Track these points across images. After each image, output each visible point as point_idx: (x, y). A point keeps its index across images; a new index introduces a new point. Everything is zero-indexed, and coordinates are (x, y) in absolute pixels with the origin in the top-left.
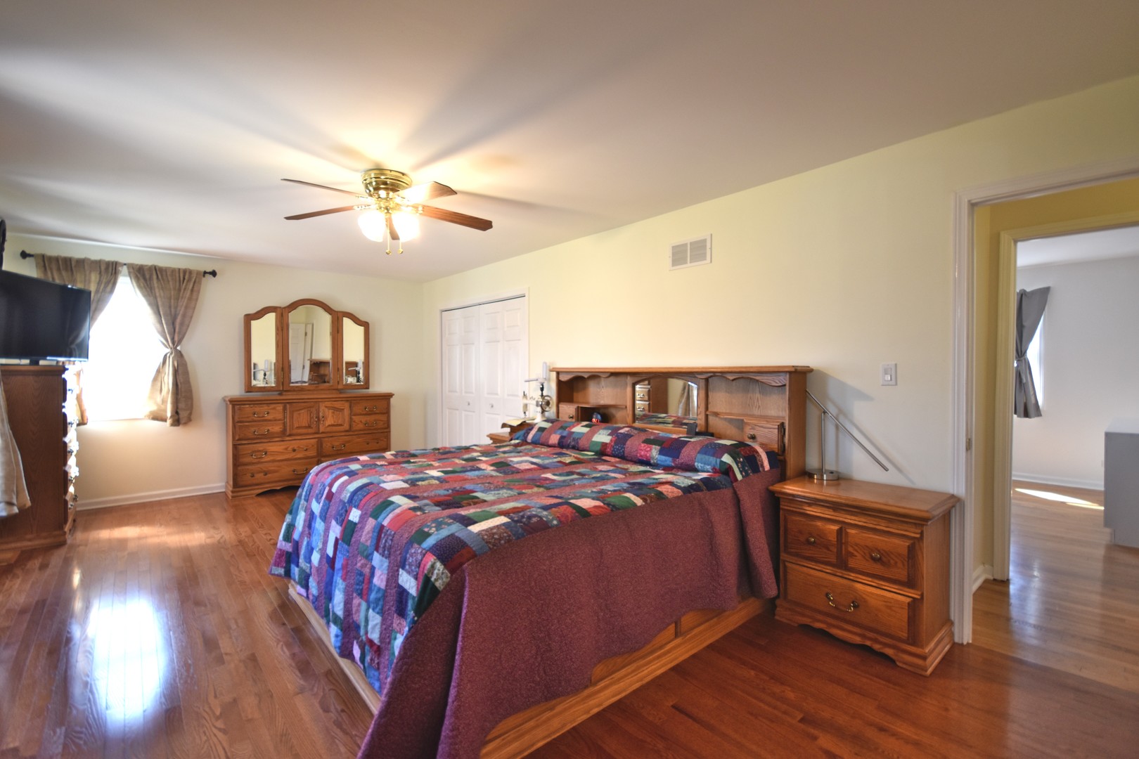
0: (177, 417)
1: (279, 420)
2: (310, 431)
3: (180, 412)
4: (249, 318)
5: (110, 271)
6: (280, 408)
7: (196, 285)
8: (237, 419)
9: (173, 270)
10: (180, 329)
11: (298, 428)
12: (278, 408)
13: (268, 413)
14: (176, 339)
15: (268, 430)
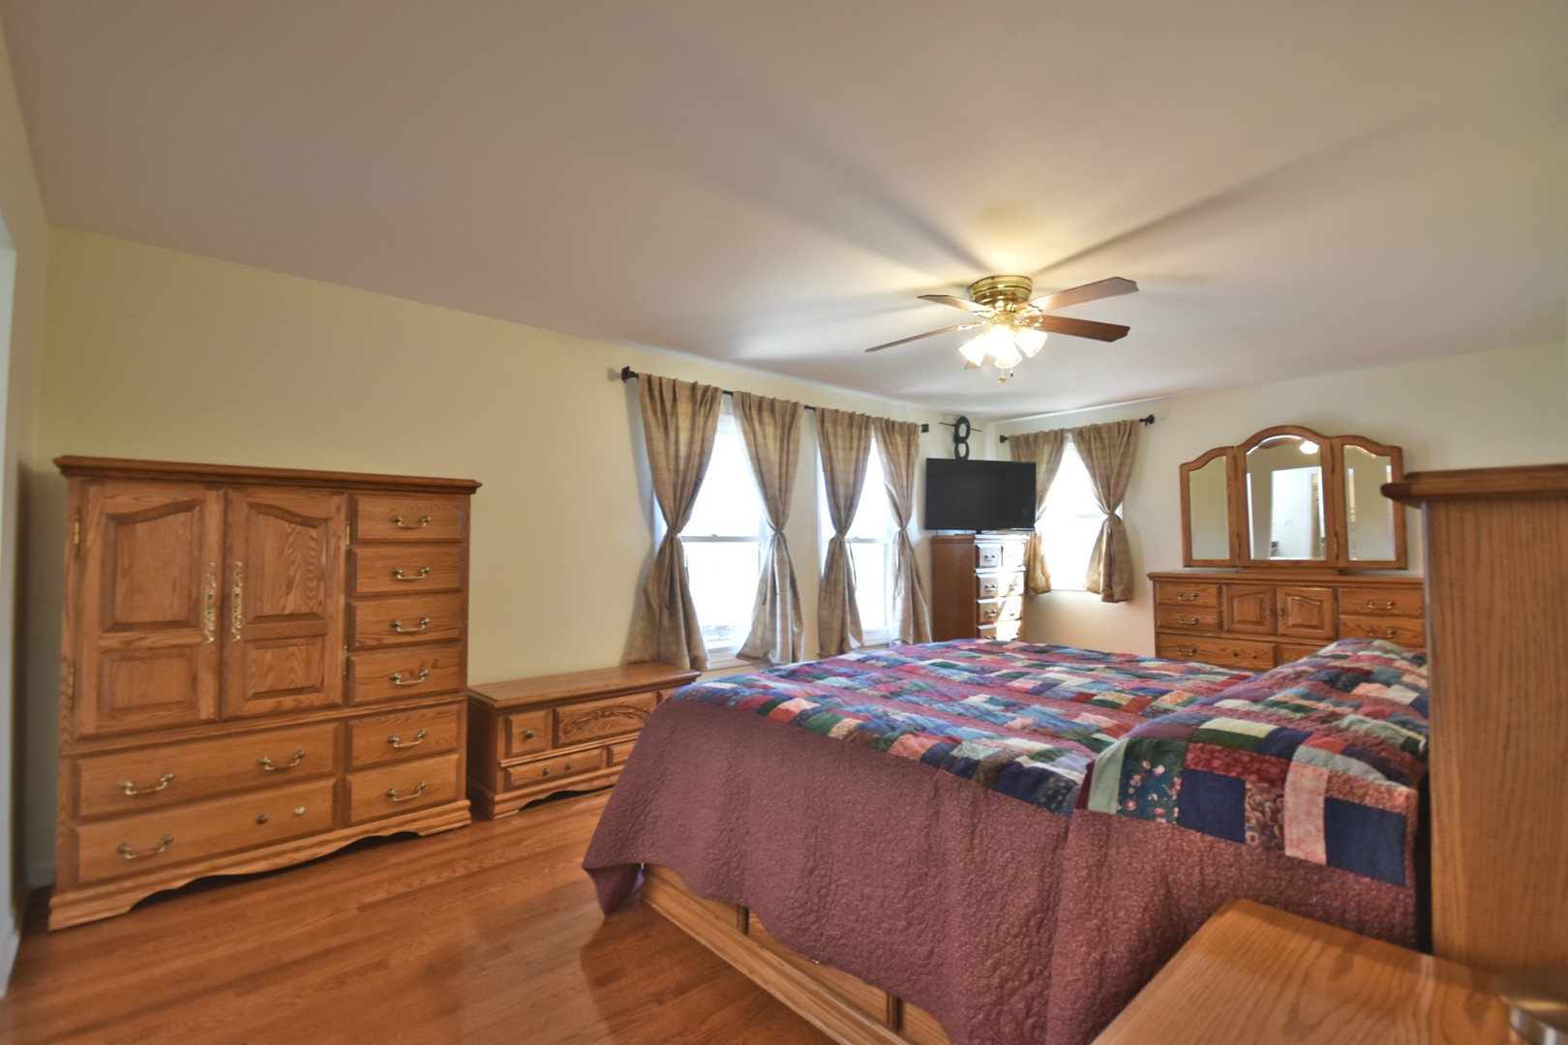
0: (1109, 592)
1: (1213, 607)
2: (1260, 629)
3: (1113, 586)
4: (1186, 469)
5: (1057, 438)
6: (1213, 589)
7: (1132, 437)
8: (1158, 601)
9: (1109, 426)
10: (1115, 490)
11: (1240, 622)
12: (1210, 590)
13: (1195, 596)
14: (1112, 503)
15: (1197, 620)
